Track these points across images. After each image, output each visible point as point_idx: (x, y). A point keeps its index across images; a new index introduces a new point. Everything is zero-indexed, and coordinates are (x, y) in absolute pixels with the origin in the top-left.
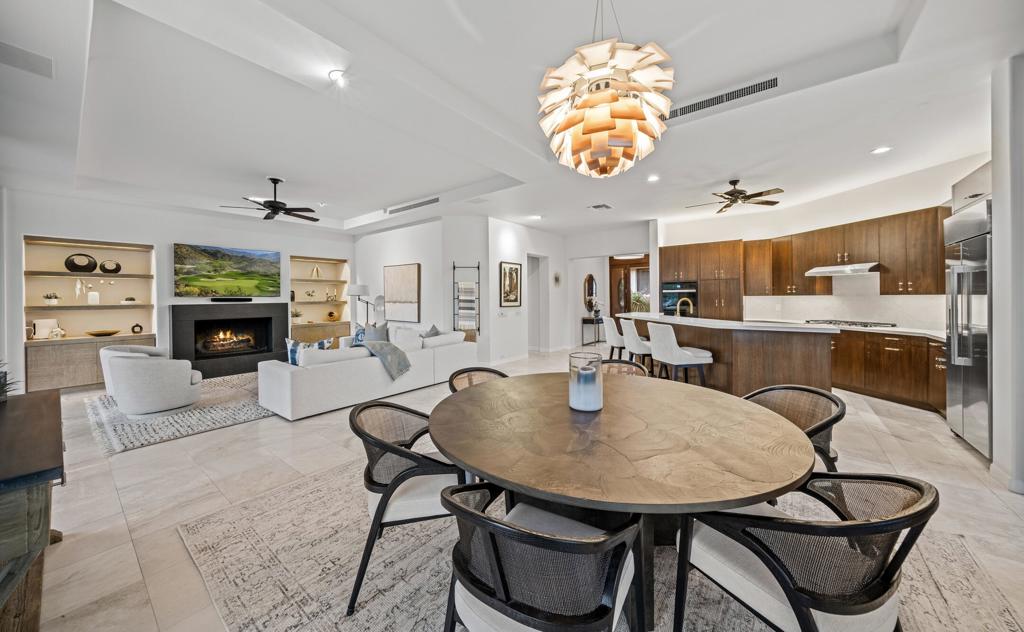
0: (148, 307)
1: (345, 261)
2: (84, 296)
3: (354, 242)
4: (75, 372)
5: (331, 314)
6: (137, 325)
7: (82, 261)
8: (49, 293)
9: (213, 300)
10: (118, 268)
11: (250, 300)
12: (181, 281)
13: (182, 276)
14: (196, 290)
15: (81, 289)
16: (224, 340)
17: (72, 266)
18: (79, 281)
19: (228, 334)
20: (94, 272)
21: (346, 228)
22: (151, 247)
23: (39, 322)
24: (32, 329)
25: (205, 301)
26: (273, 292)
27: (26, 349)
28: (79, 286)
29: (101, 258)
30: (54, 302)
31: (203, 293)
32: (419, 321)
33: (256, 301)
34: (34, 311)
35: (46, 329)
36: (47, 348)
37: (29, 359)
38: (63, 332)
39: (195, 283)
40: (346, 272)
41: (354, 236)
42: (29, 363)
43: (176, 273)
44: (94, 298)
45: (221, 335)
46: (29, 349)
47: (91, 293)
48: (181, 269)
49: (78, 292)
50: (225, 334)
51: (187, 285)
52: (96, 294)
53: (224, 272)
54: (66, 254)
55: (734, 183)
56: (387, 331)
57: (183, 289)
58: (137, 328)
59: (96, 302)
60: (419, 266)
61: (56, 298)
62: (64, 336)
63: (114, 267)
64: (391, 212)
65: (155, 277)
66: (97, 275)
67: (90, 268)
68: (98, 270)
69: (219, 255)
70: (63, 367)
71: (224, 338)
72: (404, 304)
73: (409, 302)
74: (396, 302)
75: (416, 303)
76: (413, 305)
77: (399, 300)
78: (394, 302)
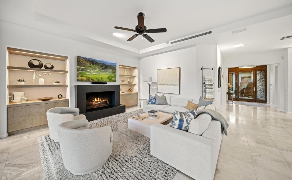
0: (65, 86)
1: (136, 68)
2: (37, 80)
3: (139, 60)
4: (33, 120)
5: (130, 89)
6: (60, 95)
7: (36, 63)
8: (20, 78)
9: (92, 83)
10: (52, 68)
11: (106, 83)
12: (80, 74)
13: (80, 72)
14: (85, 79)
15: (36, 77)
16: (97, 102)
17: (31, 65)
18: (34, 73)
19: (98, 99)
20: (42, 68)
21: (140, 53)
22: (67, 57)
23: (15, 94)
24: (12, 98)
25: (88, 84)
26: (114, 80)
27: (8, 108)
28: (34, 75)
29: (44, 62)
30: (23, 83)
31: (88, 80)
32: (180, 94)
33: (108, 84)
34: (13, 88)
35: (19, 97)
36: (18, 108)
37: (9, 114)
38: (27, 99)
39: (85, 75)
40: (136, 72)
41: (140, 58)
42: (9, 117)
43: (78, 70)
44: (41, 82)
45: (96, 100)
46: (9, 109)
47: (40, 79)
48: (79, 68)
49: (34, 78)
50: (97, 99)
51: (81, 76)
52: (43, 79)
53: (96, 71)
54: (29, 59)
56: (165, 98)
57: (80, 78)
58: (60, 96)
59: (43, 84)
60: (180, 68)
61: (24, 81)
62: (27, 100)
63: (50, 66)
64: (172, 43)
65: (69, 72)
66: (43, 70)
67: (40, 66)
68: (43, 68)
69: (94, 62)
70: (27, 117)
71: (97, 101)
72: (170, 86)
73: (174, 85)
74: (165, 85)
75: (178, 85)
76: (176, 86)
77: (167, 84)
78: (163, 85)
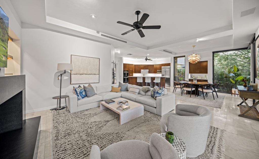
32: (99, 82)
55: (146, 57)
60: (99, 59)
72: (90, 75)
73: (94, 74)
74: (83, 74)
75: (98, 74)
76: (96, 75)
77: (86, 73)
78: (81, 74)
